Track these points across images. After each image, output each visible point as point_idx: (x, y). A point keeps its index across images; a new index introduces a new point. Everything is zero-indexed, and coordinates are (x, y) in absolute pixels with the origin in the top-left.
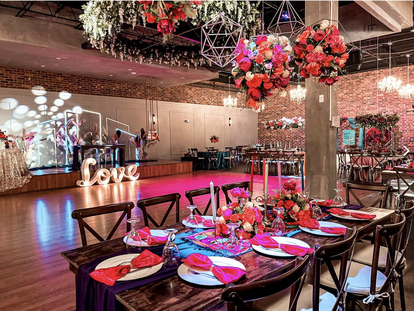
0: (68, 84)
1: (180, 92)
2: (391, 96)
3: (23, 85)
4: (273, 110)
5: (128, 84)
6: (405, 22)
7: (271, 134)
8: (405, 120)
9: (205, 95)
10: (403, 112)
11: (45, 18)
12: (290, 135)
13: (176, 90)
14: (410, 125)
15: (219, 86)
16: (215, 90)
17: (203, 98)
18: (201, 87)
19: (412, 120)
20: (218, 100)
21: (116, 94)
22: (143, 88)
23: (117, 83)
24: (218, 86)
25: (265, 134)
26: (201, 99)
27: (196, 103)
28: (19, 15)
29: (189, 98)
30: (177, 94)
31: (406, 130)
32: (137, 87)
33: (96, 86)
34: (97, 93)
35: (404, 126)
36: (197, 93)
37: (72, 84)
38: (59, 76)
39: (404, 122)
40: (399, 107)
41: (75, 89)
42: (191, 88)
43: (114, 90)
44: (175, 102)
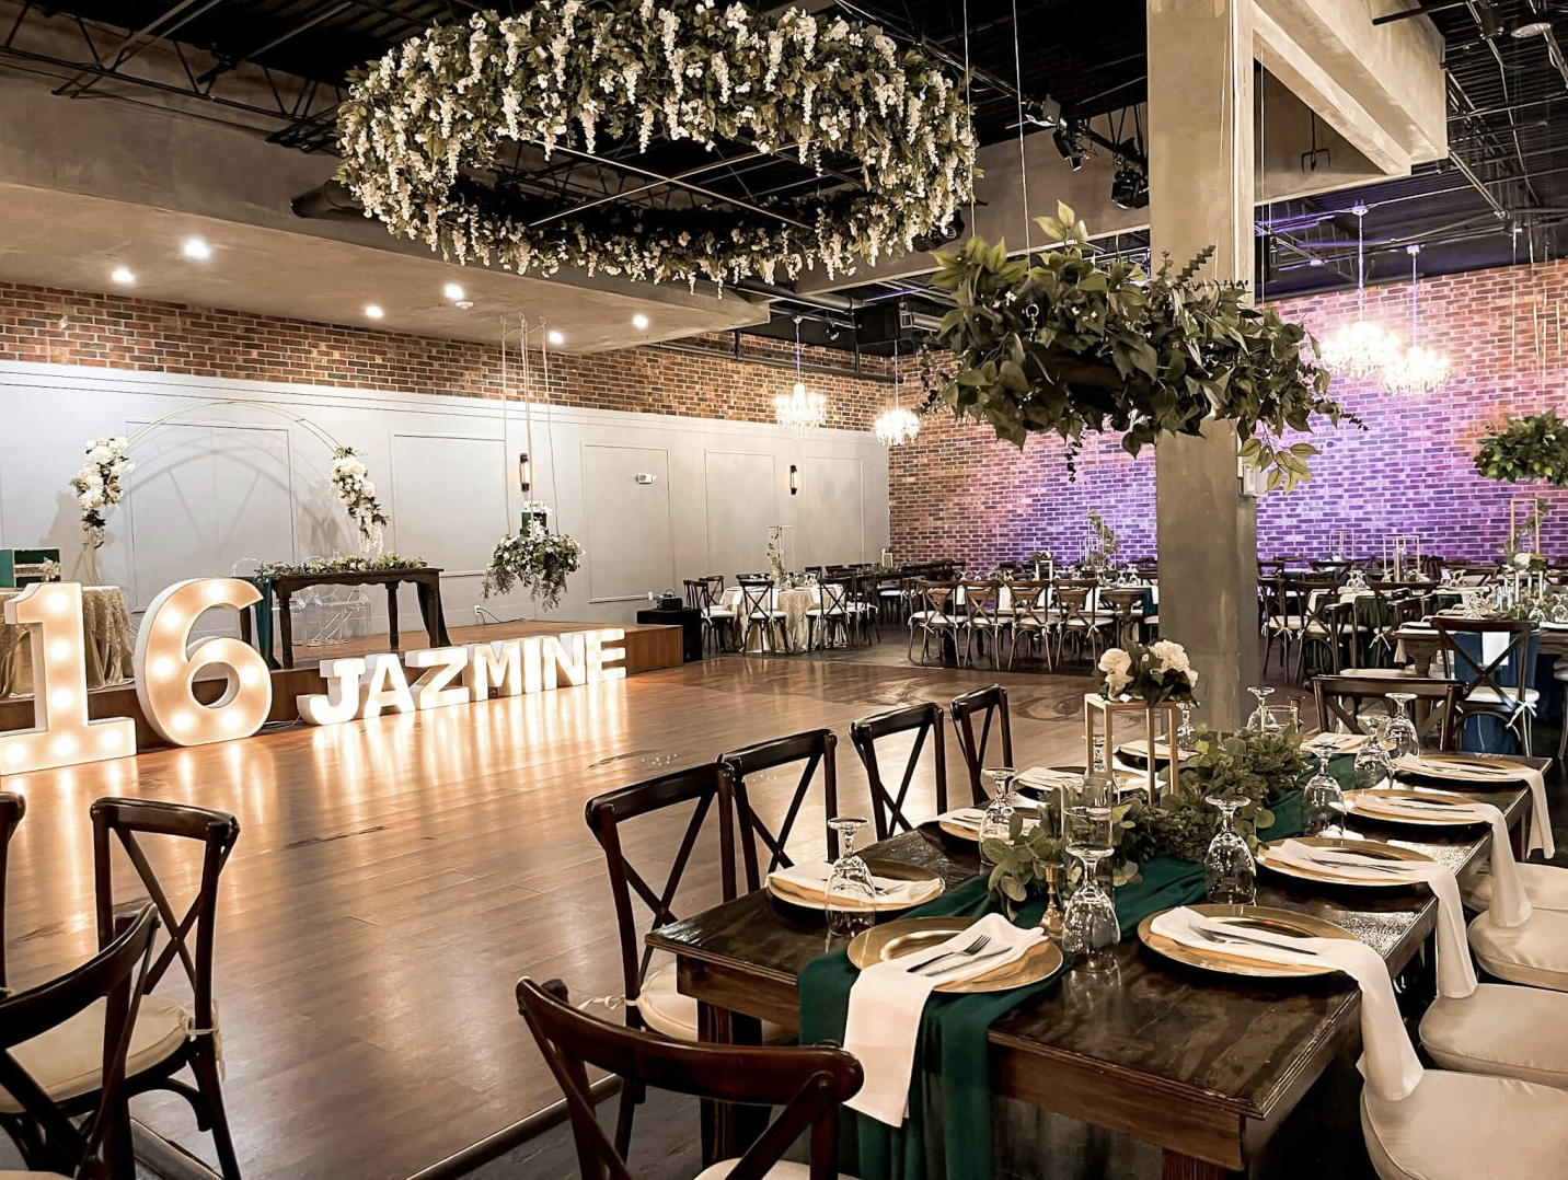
0: (208, 342)
1: (617, 373)
2: (1350, 386)
3: (38, 347)
4: (943, 437)
5: (428, 344)
6: (1425, 143)
7: (939, 523)
8: (1402, 470)
9: (707, 384)
10: (1395, 441)
11: (159, 101)
12: (1005, 526)
13: (602, 365)
14: (1417, 487)
15: (753, 348)
16: (740, 366)
17: (697, 394)
18: (692, 354)
19: (1424, 469)
20: (752, 399)
21: (387, 381)
22: (485, 359)
23: (391, 340)
24: (750, 350)
25: (917, 524)
26: (692, 398)
27: (674, 413)
28: (69, 89)
29: (649, 394)
30: (608, 378)
31: (1404, 502)
32: (461, 355)
33: (314, 350)
34: (317, 374)
35: (1398, 488)
36: (677, 375)
37: (224, 343)
38: (173, 314)
39: (1396, 477)
40: (1380, 424)
41: (234, 360)
42: (655, 355)
43: (379, 366)
44: (601, 407)
